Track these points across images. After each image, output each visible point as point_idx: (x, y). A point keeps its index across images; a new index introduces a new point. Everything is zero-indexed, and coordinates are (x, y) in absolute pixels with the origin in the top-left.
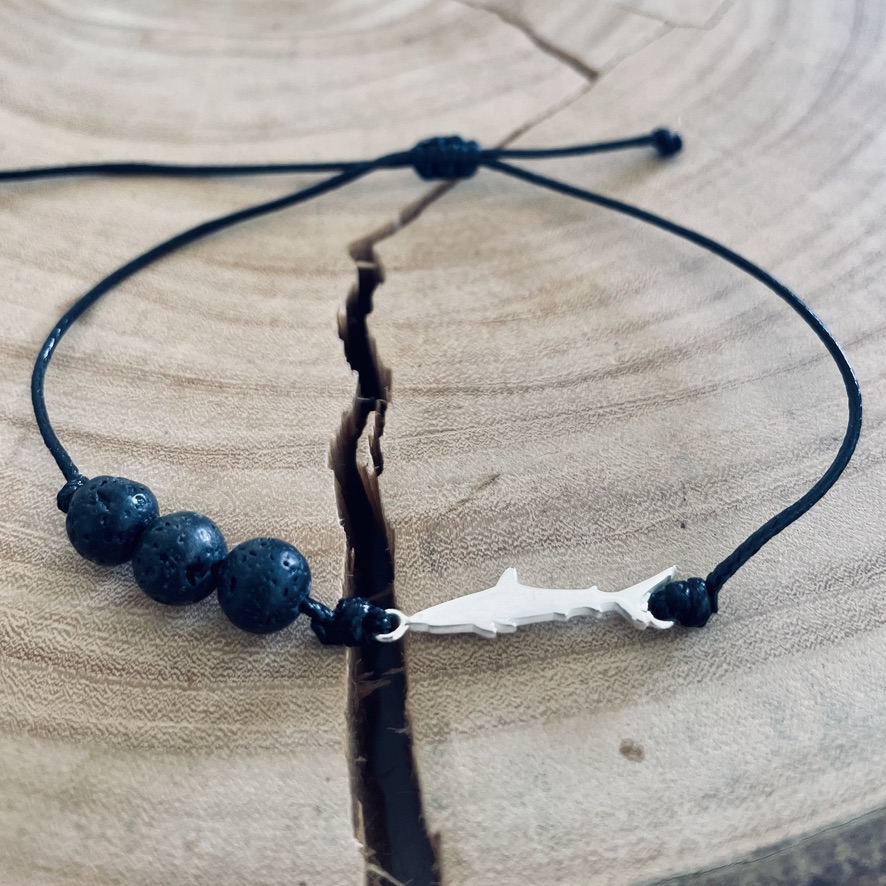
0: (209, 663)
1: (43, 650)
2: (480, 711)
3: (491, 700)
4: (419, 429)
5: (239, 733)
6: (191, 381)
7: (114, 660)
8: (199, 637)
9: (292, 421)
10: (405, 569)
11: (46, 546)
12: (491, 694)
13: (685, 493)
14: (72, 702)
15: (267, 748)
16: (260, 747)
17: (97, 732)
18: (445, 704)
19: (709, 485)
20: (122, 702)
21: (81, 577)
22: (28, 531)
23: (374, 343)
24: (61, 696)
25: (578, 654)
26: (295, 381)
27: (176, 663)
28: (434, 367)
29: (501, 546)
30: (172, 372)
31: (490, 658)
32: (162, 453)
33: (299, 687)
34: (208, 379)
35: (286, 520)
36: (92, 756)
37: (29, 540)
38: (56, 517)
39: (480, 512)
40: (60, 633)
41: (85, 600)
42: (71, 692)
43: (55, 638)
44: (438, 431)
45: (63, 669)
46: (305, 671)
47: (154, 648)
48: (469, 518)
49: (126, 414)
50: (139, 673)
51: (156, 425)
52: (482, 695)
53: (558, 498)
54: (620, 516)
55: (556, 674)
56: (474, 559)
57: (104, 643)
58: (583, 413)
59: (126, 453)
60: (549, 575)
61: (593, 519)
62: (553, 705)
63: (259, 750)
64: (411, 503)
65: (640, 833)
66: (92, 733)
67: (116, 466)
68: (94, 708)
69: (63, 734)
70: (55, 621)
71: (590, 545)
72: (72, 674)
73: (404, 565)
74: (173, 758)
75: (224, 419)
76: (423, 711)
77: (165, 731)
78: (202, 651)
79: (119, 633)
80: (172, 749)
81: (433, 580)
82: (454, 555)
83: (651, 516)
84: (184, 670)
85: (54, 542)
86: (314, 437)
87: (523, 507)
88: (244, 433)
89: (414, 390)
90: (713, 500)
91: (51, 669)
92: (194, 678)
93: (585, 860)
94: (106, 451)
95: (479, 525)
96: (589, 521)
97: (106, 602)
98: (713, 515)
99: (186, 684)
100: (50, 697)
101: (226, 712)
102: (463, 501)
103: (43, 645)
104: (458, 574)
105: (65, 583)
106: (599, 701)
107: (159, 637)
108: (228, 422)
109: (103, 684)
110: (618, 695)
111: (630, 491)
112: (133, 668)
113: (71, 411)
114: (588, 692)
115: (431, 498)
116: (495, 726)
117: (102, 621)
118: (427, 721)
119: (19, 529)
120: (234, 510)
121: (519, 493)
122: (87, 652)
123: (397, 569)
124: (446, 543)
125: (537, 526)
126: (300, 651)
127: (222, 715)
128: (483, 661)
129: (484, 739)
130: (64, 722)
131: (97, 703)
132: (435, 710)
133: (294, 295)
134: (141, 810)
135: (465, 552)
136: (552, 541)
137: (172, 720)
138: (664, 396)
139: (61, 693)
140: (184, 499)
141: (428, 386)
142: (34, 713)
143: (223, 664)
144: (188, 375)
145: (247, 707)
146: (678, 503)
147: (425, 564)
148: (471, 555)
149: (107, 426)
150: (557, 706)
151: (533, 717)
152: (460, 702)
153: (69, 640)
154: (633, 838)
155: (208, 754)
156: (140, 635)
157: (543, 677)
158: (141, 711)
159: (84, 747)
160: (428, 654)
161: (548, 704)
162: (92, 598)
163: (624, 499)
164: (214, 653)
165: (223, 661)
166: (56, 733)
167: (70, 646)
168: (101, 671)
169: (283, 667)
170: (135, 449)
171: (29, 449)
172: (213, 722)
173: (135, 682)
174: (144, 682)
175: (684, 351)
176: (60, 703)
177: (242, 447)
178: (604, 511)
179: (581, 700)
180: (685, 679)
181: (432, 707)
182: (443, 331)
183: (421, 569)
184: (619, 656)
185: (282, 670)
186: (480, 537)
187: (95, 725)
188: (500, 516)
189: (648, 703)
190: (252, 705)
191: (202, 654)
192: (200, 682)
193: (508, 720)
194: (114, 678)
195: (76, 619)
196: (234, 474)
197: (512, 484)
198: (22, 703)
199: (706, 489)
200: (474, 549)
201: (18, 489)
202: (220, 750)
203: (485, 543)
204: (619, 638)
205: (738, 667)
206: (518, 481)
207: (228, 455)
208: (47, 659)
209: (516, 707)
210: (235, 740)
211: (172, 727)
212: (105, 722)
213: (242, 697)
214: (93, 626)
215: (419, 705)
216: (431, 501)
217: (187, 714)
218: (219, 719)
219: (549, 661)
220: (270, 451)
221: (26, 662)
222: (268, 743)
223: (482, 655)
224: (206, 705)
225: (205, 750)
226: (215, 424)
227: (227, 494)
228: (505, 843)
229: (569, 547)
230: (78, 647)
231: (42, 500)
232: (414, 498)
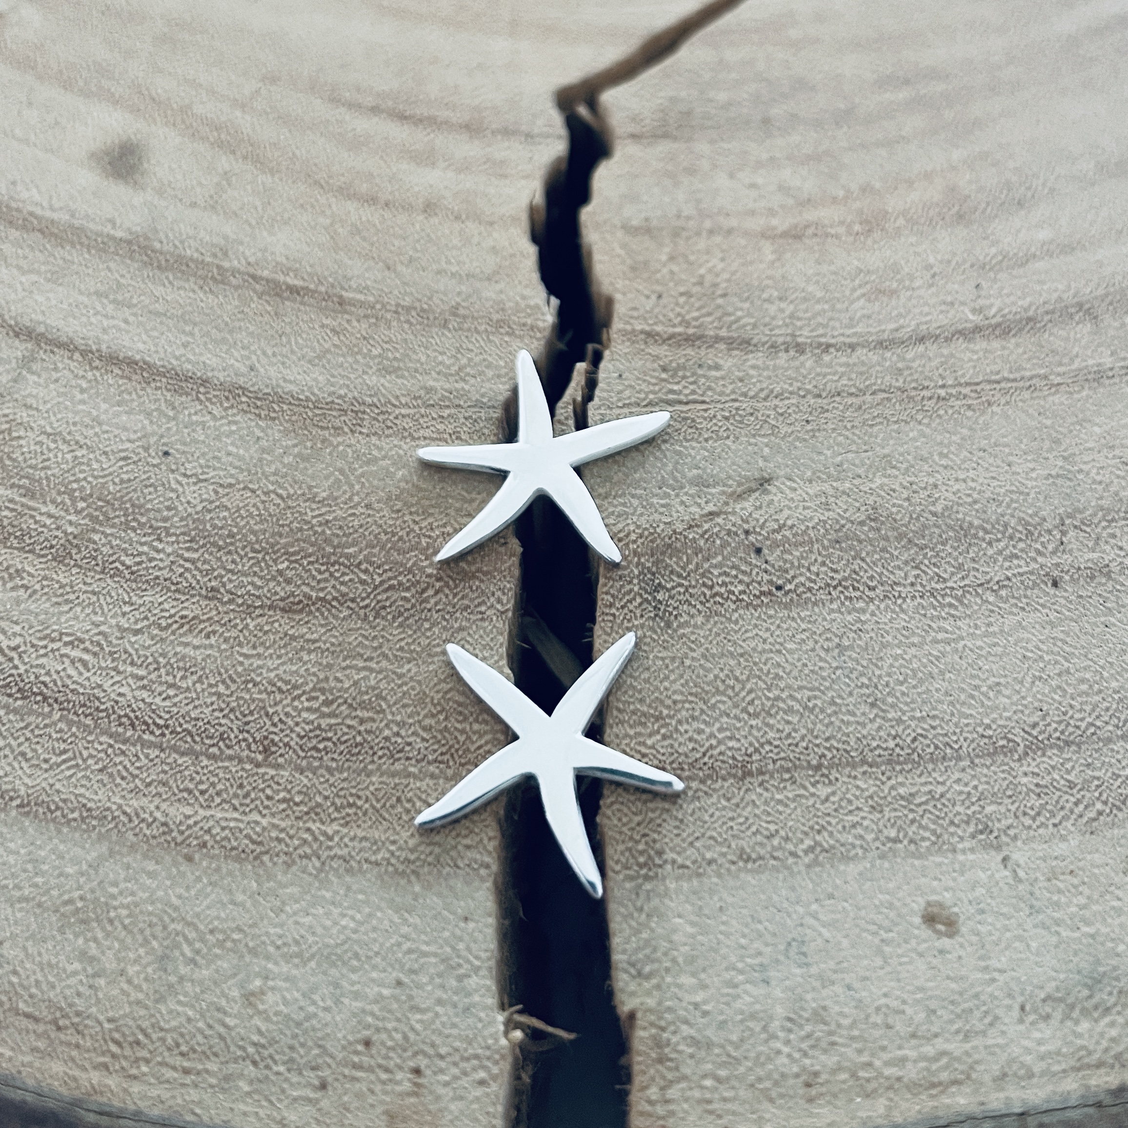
0: (297, 729)
1: (46, 685)
2: (711, 838)
3: (731, 824)
4: (651, 396)
5: (336, 839)
6: (294, 290)
7: (154, 711)
8: (285, 688)
9: (448, 367)
10: (613, 611)
11: (58, 528)
12: (731, 814)
13: (1064, 533)
14: (86, 769)
15: (377, 864)
16: (366, 860)
17: (123, 818)
18: (659, 821)
19: (1104, 524)
20: (162, 776)
21: (109, 581)
22: (31, 503)
23: (590, 254)
24: (70, 759)
25: (871, 766)
26: (458, 304)
27: (247, 723)
28: (682, 300)
29: (765, 588)
30: (266, 273)
31: (734, 758)
32: (244, 399)
33: (432, 776)
34: (322, 289)
35: (430, 520)
36: (111, 853)
37: (32, 517)
38: (75, 486)
39: (736, 534)
40: (73, 662)
41: (114, 616)
42: (85, 754)
43: (64, 669)
44: (680, 402)
45: (76, 719)
46: (442, 754)
47: (214, 698)
48: (718, 542)
49: (191, 334)
50: (189, 733)
51: (236, 354)
52: (717, 813)
53: (862, 523)
54: (956, 559)
55: (834, 793)
56: (722, 605)
57: (140, 683)
58: (913, 393)
59: (187, 394)
60: (837, 640)
61: (913, 560)
62: (825, 839)
63: (365, 866)
64: (631, 511)
65: (940, 1044)
66: (114, 818)
67: (171, 413)
68: (118, 780)
69: (71, 816)
70: (66, 644)
71: (904, 599)
72: (88, 726)
73: (611, 605)
74: (235, 866)
75: (344, 356)
76: (625, 829)
77: (224, 824)
78: (288, 709)
79: (163, 671)
80: (234, 853)
81: (655, 632)
82: (691, 596)
83: (1007, 564)
84: (258, 736)
85: (71, 523)
86: (483, 396)
87: (805, 532)
88: (372, 380)
89: (649, 334)
90: (1108, 548)
91: (57, 716)
92: (273, 749)
93: (854, 1075)
94: (157, 389)
95: (734, 553)
96: (906, 563)
97: (146, 623)
98: (1105, 570)
99: (260, 758)
100: (54, 759)
101: (319, 805)
102: (711, 513)
103: (47, 679)
104: (695, 626)
105: (84, 588)
106: (896, 840)
107: (223, 682)
108: (350, 359)
109: (134, 745)
110: (927, 834)
111: (976, 522)
112: (181, 725)
113: (105, 323)
114: (881, 824)
115: (663, 506)
116: (734, 863)
117: (137, 650)
118: (630, 844)
119: (17, 499)
120: (350, 499)
121: (800, 510)
122: (113, 696)
123: (600, 609)
124: (680, 576)
125: (823, 564)
126: (438, 722)
127: (312, 809)
128: (723, 762)
129: (715, 880)
130: (73, 798)
131: (125, 774)
132: (642, 829)
133: (464, 167)
134: (180, 939)
135: (708, 593)
136: (846, 588)
137: (235, 809)
138: (1046, 377)
139: (70, 754)
140: (275, 474)
141: (671, 330)
142: (27, 780)
143: (318, 732)
144: (291, 280)
145: (351, 800)
146: (1050, 547)
147: (645, 606)
148: (718, 599)
149: (161, 350)
150: (832, 842)
151: (793, 854)
152: (681, 821)
153: (87, 675)
154: (929, 1050)
155: (288, 865)
156: (195, 677)
157: (813, 795)
158: (190, 792)
159: (101, 837)
160: (639, 744)
161: (818, 838)
162: (124, 614)
163: (965, 532)
164: (305, 715)
165: (319, 727)
166: (58, 813)
167: (87, 683)
168: (133, 725)
169: (409, 744)
170: (202, 390)
171: (39, 376)
172: (297, 818)
173: (184, 747)
174: (197, 748)
175: (1087, 306)
176: (69, 768)
177: (369, 400)
178: (932, 549)
179: (870, 837)
180: (1034, 819)
181: (639, 824)
182: (702, 244)
183: (638, 612)
184: (934, 775)
185: (407, 748)
186: (734, 572)
187: (120, 807)
188: (768, 543)
189: (972, 850)
190: (359, 797)
191: (287, 714)
192: (281, 755)
193: (754, 856)
194: (152, 738)
195: (99, 644)
196: (353, 442)
197: (791, 495)
198: (9, 764)
199: (1099, 530)
200: (723, 590)
201: (19, 438)
202: (305, 861)
203: (741, 582)
204: (937, 747)
205: (1120, 810)
206: (799, 491)
207: (345, 411)
208: (51, 701)
209: (768, 838)
210: (330, 848)
211: (236, 819)
212: (134, 803)
213: (345, 785)
214: (124, 657)
215: (620, 820)
216: (662, 510)
217: (258, 802)
218: (307, 813)
219: (825, 771)
220: (412, 411)
221: (19, 703)
222: (379, 857)
223: (721, 753)
224: (289, 792)
225: (283, 858)
226: (329, 362)
227: (342, 471)
228: (734, 1038)
229: (872, 600)
230: (100, 686)
231: (56, 456)
232: (635, 502)
